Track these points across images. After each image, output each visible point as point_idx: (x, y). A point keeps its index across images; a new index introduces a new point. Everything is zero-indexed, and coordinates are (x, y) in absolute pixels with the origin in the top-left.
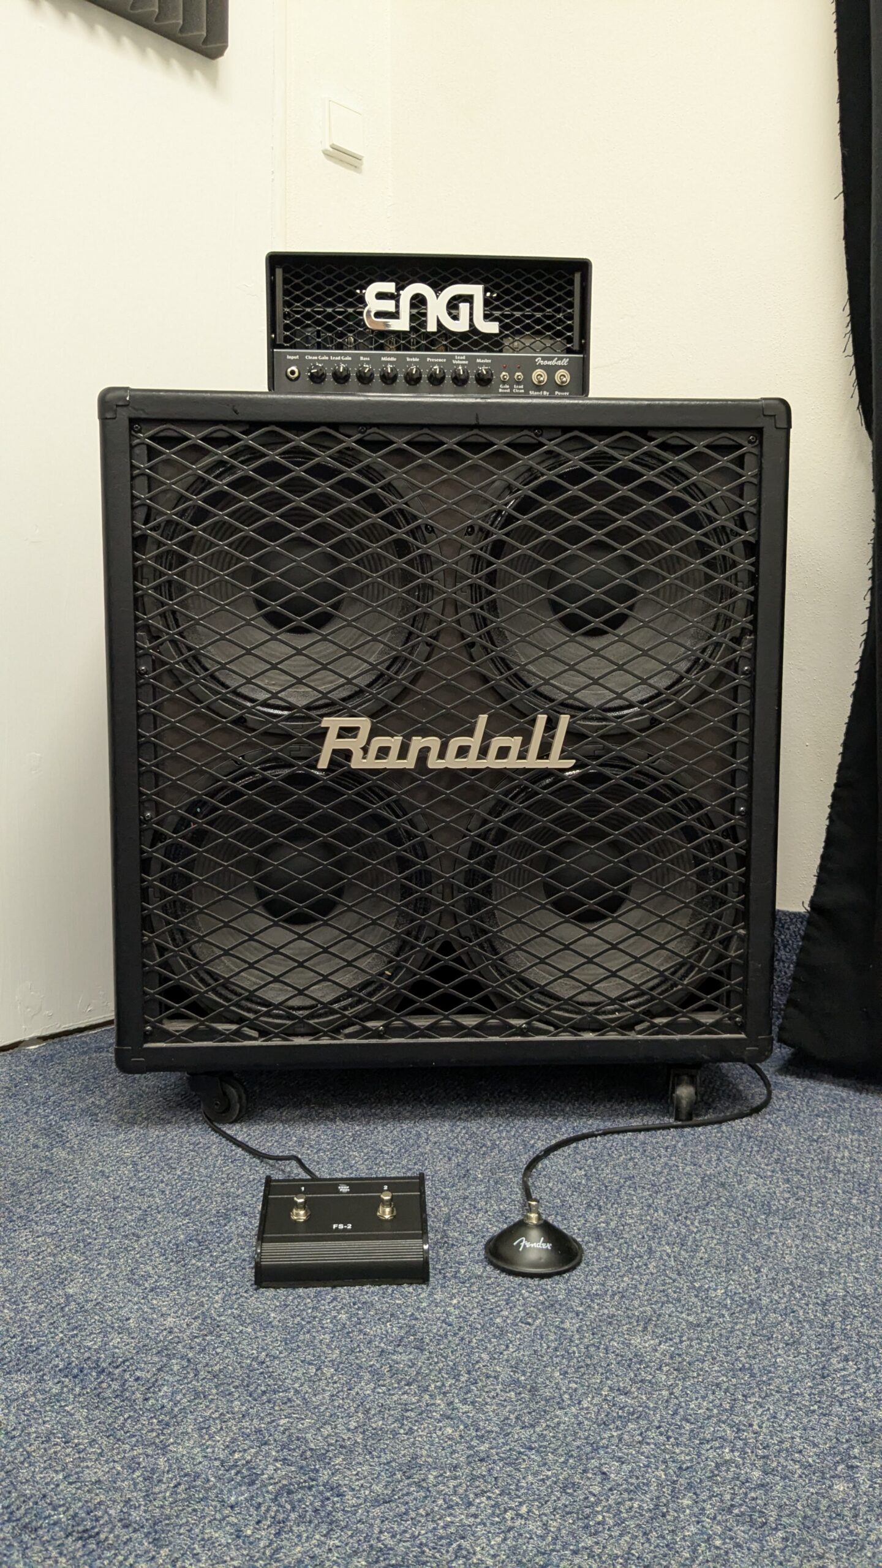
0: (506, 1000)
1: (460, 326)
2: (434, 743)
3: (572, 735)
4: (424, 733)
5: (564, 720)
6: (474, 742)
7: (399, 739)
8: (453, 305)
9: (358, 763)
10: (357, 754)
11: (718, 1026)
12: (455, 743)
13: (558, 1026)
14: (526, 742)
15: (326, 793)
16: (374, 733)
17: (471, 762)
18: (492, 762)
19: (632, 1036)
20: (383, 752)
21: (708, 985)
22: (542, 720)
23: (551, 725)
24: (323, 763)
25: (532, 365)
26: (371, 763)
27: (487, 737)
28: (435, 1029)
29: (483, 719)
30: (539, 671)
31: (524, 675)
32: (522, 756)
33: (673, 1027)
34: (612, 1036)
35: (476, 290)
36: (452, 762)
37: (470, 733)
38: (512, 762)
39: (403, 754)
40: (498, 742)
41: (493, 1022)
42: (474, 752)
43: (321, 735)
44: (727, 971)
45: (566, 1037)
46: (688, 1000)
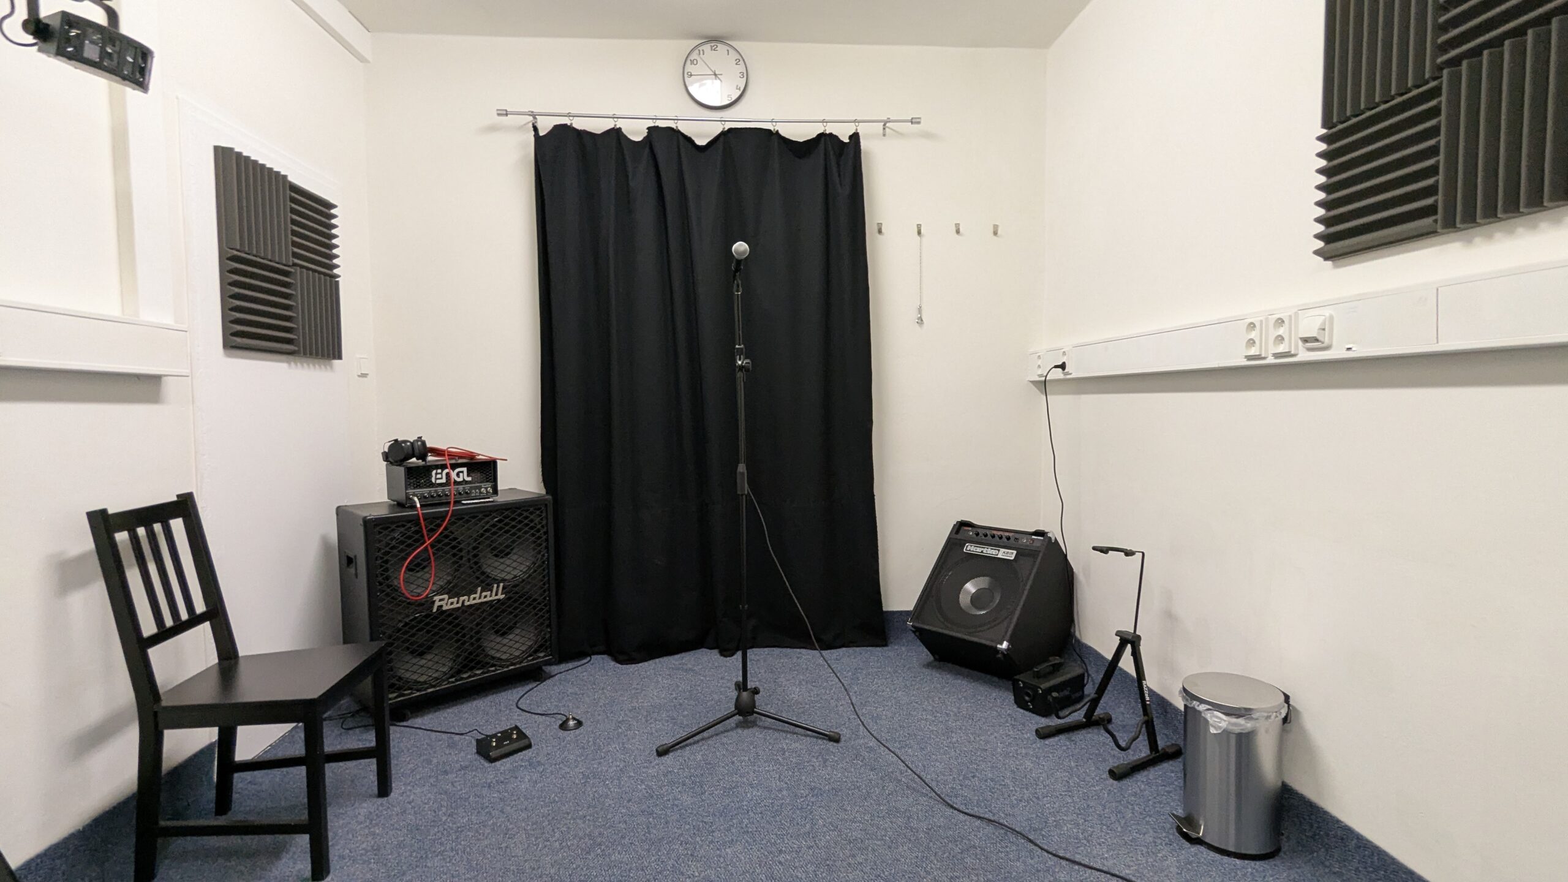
0: (488, 663)
1: (461, 479)
2: (466, 598)
3: (504, 588)
4: (463, 596)
5: (501, 585)
6: (477, 595)
7: (456, 599)
8: (458, 475)
9: (445, 608)
10: (444, 605)
11: (545, 656)
12: (472, 596)
13: (502, 667)
14: (492, 592)
15: (435, 618)
16: (449, 599)
17: (477, 601)
18: (483, 600)
19: (523, 664)
20: (452, 603)
21: (541, 646)
22: (495, 586)
23: (498, 587)
24: (435, 610)
25: (480, 488)
26: (450, 607)
27: (481, 593)
28: (470, 677)
29: (479, 589)
30: (495, 573)
31: (490, 575)
32: (491, 596)
33: (533, 660)
34: (518, 666)
35: (465, 469)
36: (473, 602)
37: (476, 593)
38: (488, 599)
39: (458, 603)
40: (484, 594)
41: (486, 671)
42: (477, 598)
43: (434, 602)
44: (546, 641)
45: (506, 669)
46: (536, 651)
